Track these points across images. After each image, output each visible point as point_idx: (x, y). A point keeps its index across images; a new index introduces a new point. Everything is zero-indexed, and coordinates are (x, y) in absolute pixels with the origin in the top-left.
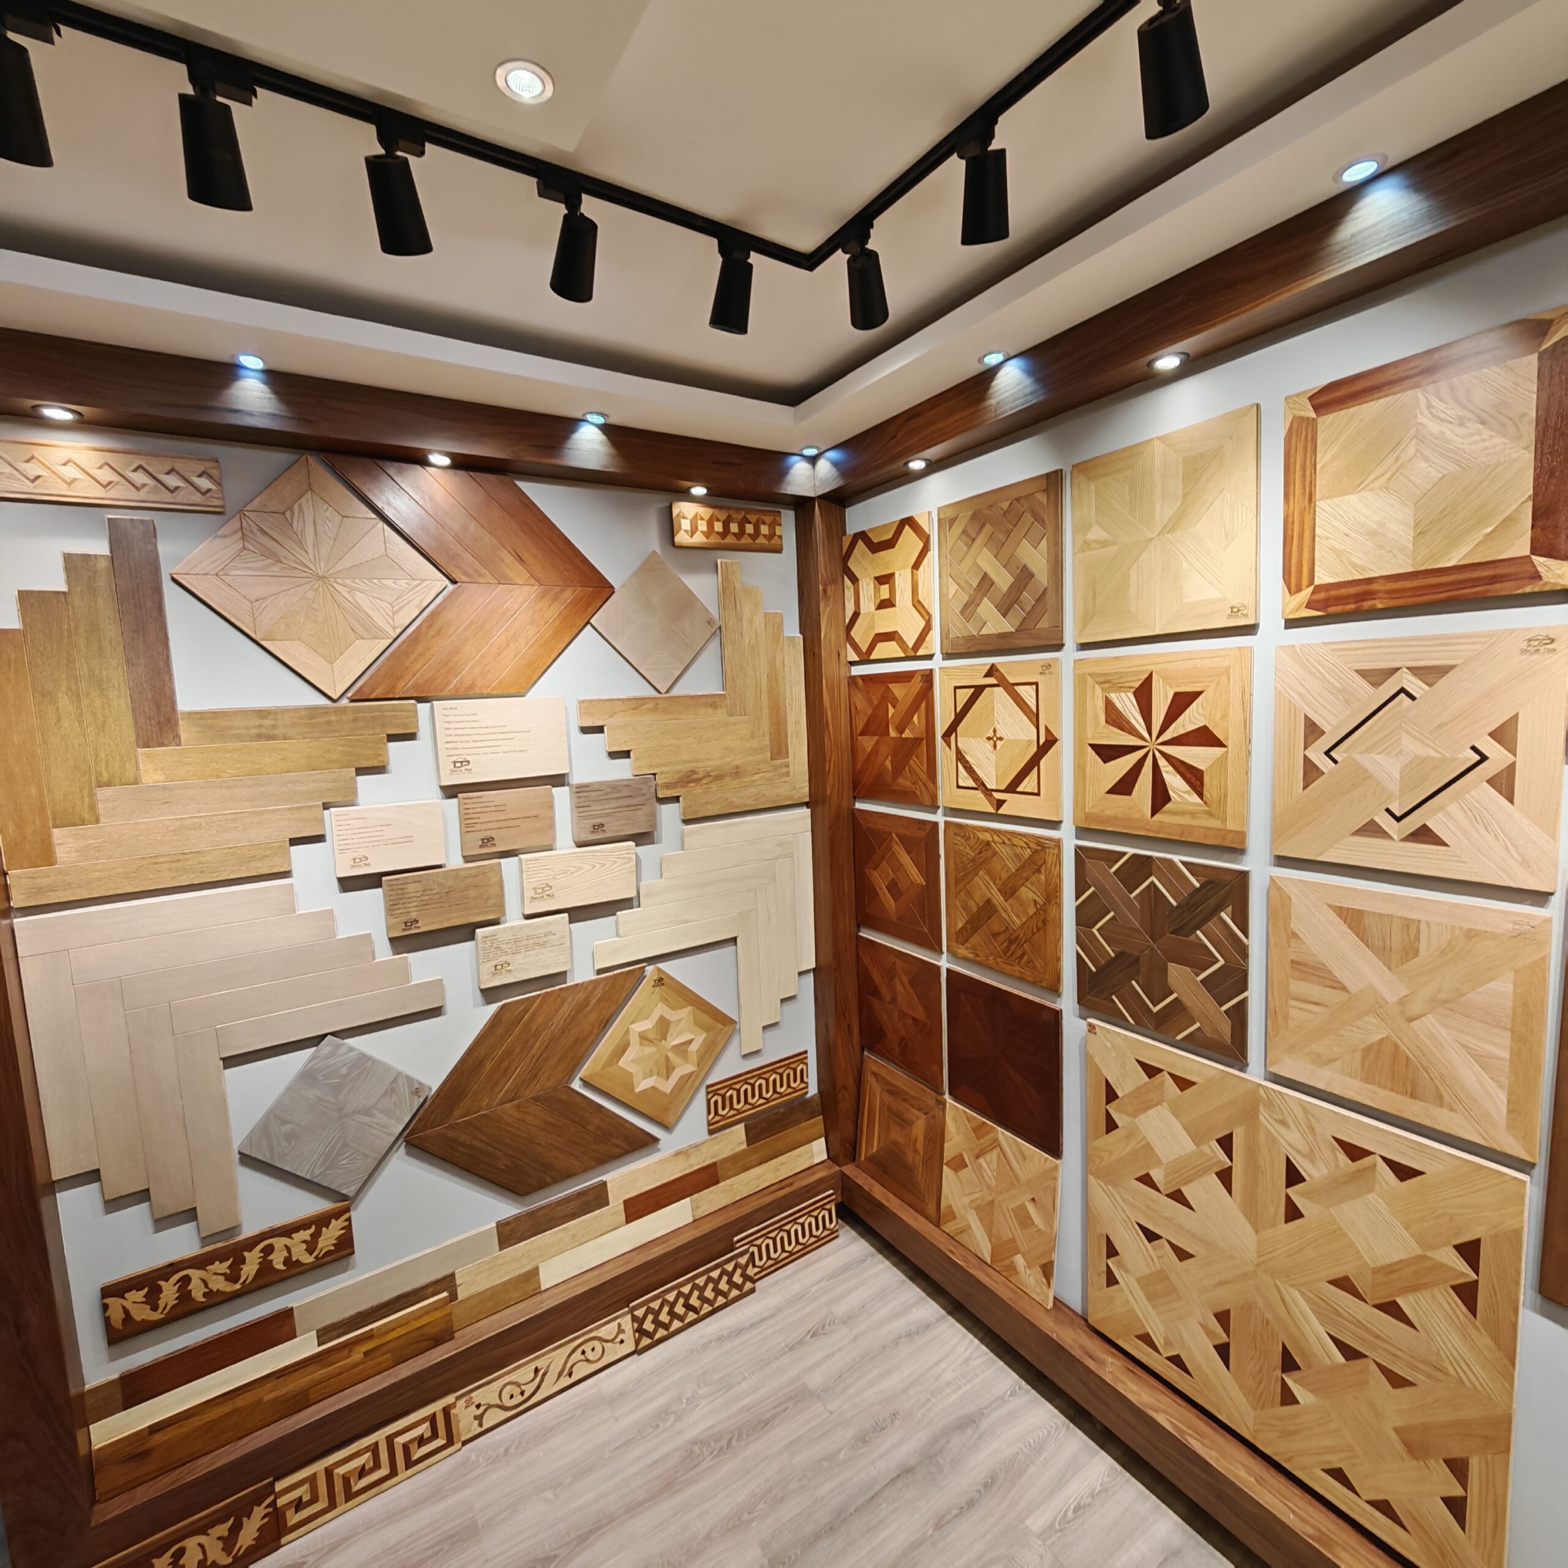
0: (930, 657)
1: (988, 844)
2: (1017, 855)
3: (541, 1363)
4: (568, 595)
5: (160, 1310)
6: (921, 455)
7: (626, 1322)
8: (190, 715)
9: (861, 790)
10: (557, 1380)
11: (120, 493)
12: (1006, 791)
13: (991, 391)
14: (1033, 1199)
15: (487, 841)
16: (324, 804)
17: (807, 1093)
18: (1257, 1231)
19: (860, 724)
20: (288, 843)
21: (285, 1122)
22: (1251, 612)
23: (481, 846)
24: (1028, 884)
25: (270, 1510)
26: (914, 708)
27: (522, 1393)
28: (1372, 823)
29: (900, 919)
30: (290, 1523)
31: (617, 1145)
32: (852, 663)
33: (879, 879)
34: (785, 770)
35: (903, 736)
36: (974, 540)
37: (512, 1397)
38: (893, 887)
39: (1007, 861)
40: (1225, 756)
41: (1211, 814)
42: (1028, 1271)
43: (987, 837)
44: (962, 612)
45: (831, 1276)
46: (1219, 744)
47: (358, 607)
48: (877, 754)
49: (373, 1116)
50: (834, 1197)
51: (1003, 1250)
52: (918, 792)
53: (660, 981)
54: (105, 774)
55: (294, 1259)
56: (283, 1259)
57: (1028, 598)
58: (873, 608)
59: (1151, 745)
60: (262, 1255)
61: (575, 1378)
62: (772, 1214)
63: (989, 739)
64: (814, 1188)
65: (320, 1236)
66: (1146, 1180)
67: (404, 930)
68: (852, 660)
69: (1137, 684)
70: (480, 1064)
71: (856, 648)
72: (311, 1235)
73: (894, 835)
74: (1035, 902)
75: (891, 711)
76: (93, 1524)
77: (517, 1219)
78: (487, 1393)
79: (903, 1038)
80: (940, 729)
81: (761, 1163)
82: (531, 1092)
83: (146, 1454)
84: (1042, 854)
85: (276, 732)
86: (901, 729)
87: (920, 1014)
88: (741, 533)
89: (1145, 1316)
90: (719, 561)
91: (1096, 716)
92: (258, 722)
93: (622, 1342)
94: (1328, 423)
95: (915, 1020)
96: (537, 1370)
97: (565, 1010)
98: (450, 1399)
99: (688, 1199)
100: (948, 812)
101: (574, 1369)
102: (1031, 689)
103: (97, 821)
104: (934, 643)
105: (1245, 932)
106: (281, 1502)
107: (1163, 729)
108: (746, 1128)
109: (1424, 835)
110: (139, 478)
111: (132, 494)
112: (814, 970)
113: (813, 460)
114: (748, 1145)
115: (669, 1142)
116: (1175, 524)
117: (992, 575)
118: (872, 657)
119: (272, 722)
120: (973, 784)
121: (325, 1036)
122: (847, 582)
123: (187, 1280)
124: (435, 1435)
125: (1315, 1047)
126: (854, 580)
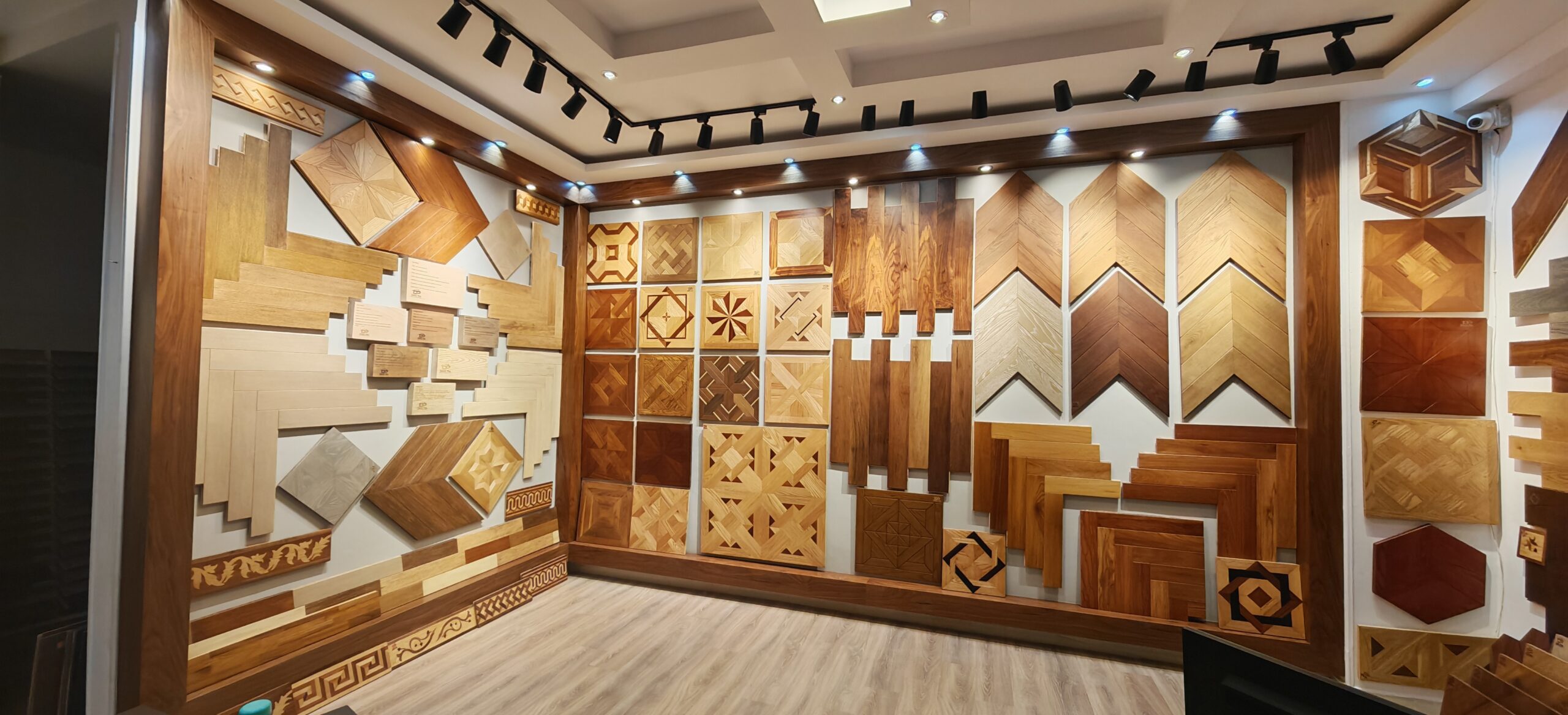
0: (635, 283)
1: (661, 361)
2: (675, 364)
3: (431, 628)
4: (470, 221)
5: (221, 581)
6: (640, 199)
7: (471, 610)
8: (293, 235)
9: (588, 344)
10: (438, 639)
11: (277, 112)
12: (671, 338)
13: (676, 183)
14: (678, 511)
15: (422, 336)
16: (349, 298)
17: (550, 505)
18: (762, 479)
19: (593, 312)
20: (329, 315)
21: (305, 473)
22: (760, 273)
23: (419, 338)
24: (680, 375)
25: (290, 698)
26: (626, 304)
27: (421, 644)
28: (792, 337)
29: (611, 404)
30: (301, 707)
31: (464, 518)
32: (589, 284)
33: (599, 388)
34: (552, 331)
35: (619, 318)
36: (660, 237)
37: (416, 646)
38: (608, 390)
39: (670, 367)
40: (753, 319)
41: (748, 339)
42: (675, 544)
43: (661, 358)
44: (653, 265)
45: (571, 589)
46: (751, 315)
47: (378, 200)
48: (603, 326)
49: (350, 478)
50: (566, 557)
51: (662, 541)
52: (626, 343)
53: (492, 429)
54: (246, 255)
55: (299, 559)
56: (292, 558)
57: (684, 262)
58: (604, 259)
59: (729, 315)
60: (282, 553)
61: (448, 637)
62: (537, 564)
63: (664, 317)
64: (556, 552)
65: (314, 547)
66: (726, 479)
67: (381, 374)
68: (588, 282)
69: (724, 296)
70: (405, 459)
71: (592, 276)
72: (310, 545)
73: (611, 365)
74: (683, 382)
75: (612, 306)
76: (188, 700)
77: (412, 554)
78: (403, 643)
79: (610, 464)
80: (639, 314)
81: (530, 540)
82: (428, 479)
83: (208, 669)
84: (686, 362)
85: (332, 254)
86: (617, 314)
87: (621, 448)
88: (543, 212)
89: (723, 534)
90: (533, 223)
91: (709, 307)
92: (325, 247)
93: (470, 621)
94: (781, 222)
95: (618, 452)
96: (428, 632)
97: (448, 436)
98: (385, 644)
99: (495, 555)
100: (641, 350)
101: (447, 633)
102: (684, 297)
103: (238, 280)
104: (638, 276)
105: (758, 376)
106: (295, 695)
107: (733, 311)
108: (524, 520)
109: (804, 339)
110: (287, 108)
111: (283, 115)
112: (557, 438)
113: (580, 187)
114: (524, 529)
115: (487, 523)
116: (737, 244)
117: (668, 251)
118: (603, 281)
119: (331, 248)
120: (654, 336)
121: (330, 428)
122: (590, 246)
123: (239, 563)
124: (377, 663)
125: (779, 410)
126: (594, 245)
